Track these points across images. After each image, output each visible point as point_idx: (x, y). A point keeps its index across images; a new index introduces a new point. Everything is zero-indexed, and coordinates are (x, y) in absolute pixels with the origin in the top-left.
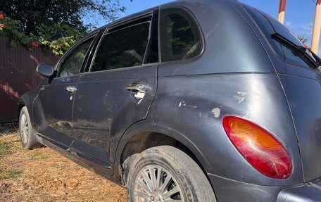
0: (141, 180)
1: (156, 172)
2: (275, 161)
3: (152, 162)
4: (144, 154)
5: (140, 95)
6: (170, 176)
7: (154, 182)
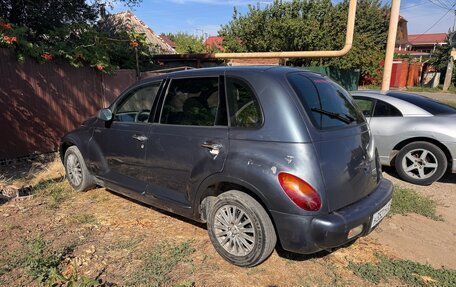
0: (219, 216)
1: (232, 210)
2: (310, 200)
3: (228, 203)
4: (221, 196)
5: (215, 152)
6: (243, 212)
7: (231, 217)
